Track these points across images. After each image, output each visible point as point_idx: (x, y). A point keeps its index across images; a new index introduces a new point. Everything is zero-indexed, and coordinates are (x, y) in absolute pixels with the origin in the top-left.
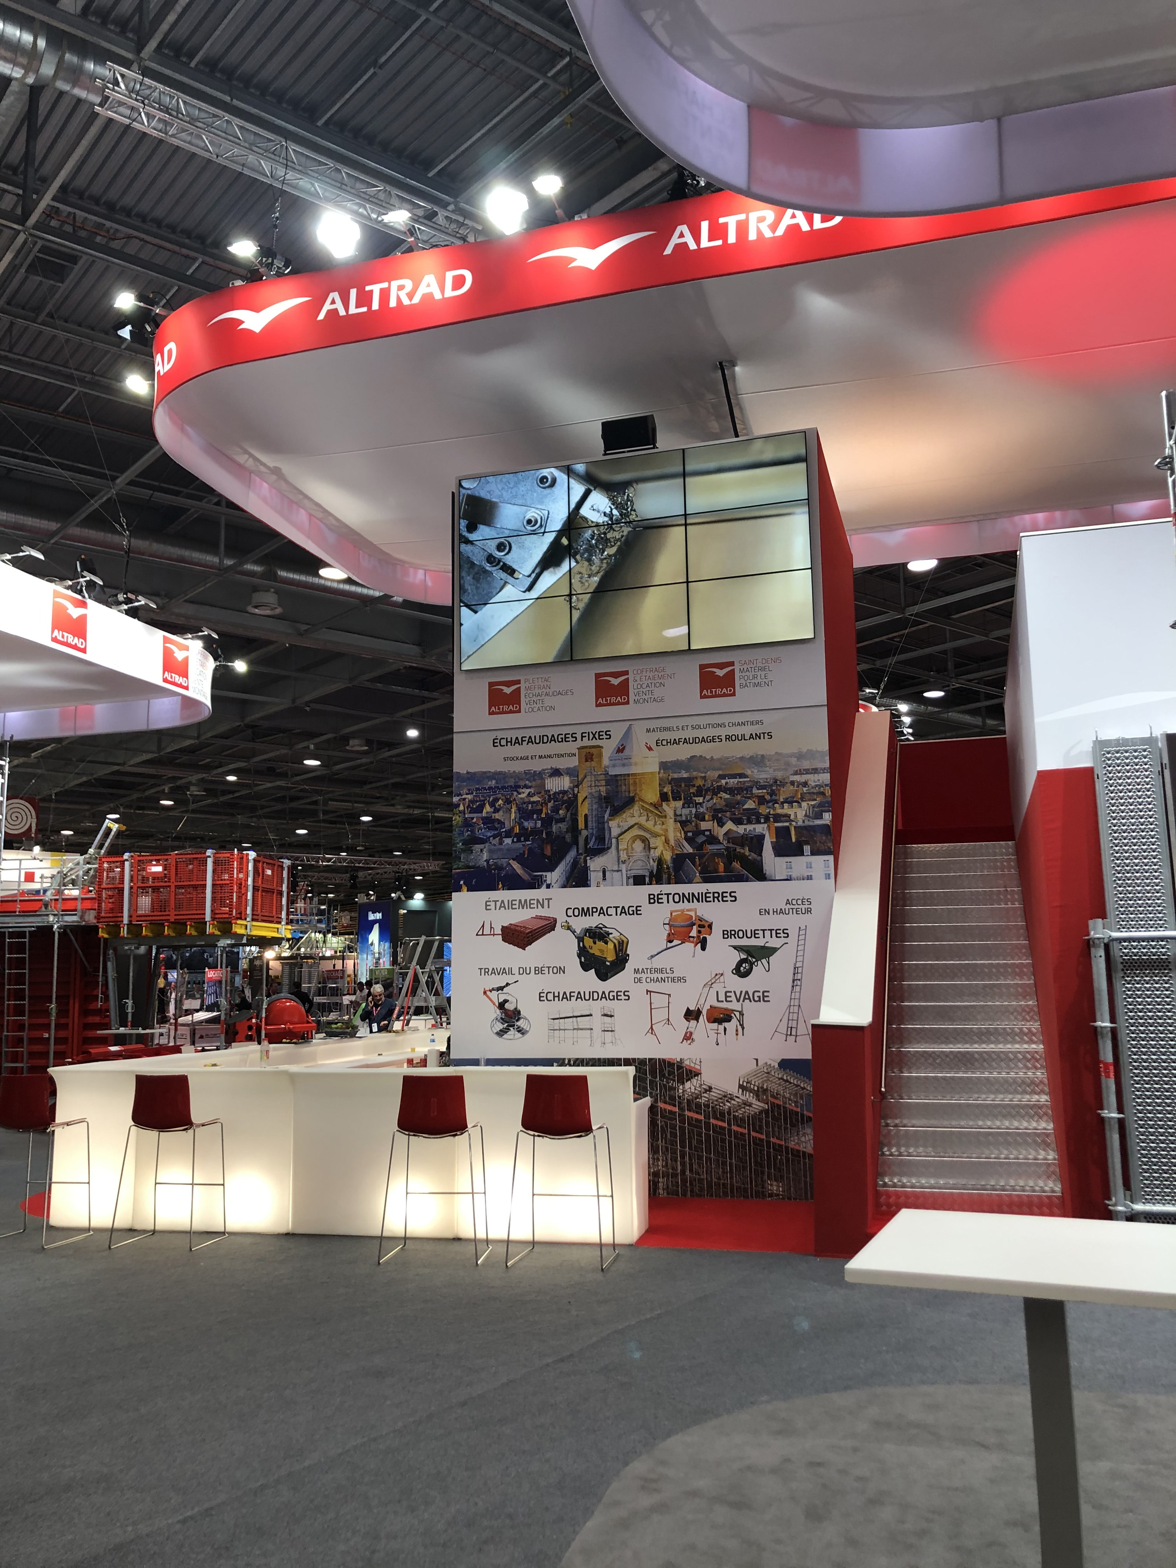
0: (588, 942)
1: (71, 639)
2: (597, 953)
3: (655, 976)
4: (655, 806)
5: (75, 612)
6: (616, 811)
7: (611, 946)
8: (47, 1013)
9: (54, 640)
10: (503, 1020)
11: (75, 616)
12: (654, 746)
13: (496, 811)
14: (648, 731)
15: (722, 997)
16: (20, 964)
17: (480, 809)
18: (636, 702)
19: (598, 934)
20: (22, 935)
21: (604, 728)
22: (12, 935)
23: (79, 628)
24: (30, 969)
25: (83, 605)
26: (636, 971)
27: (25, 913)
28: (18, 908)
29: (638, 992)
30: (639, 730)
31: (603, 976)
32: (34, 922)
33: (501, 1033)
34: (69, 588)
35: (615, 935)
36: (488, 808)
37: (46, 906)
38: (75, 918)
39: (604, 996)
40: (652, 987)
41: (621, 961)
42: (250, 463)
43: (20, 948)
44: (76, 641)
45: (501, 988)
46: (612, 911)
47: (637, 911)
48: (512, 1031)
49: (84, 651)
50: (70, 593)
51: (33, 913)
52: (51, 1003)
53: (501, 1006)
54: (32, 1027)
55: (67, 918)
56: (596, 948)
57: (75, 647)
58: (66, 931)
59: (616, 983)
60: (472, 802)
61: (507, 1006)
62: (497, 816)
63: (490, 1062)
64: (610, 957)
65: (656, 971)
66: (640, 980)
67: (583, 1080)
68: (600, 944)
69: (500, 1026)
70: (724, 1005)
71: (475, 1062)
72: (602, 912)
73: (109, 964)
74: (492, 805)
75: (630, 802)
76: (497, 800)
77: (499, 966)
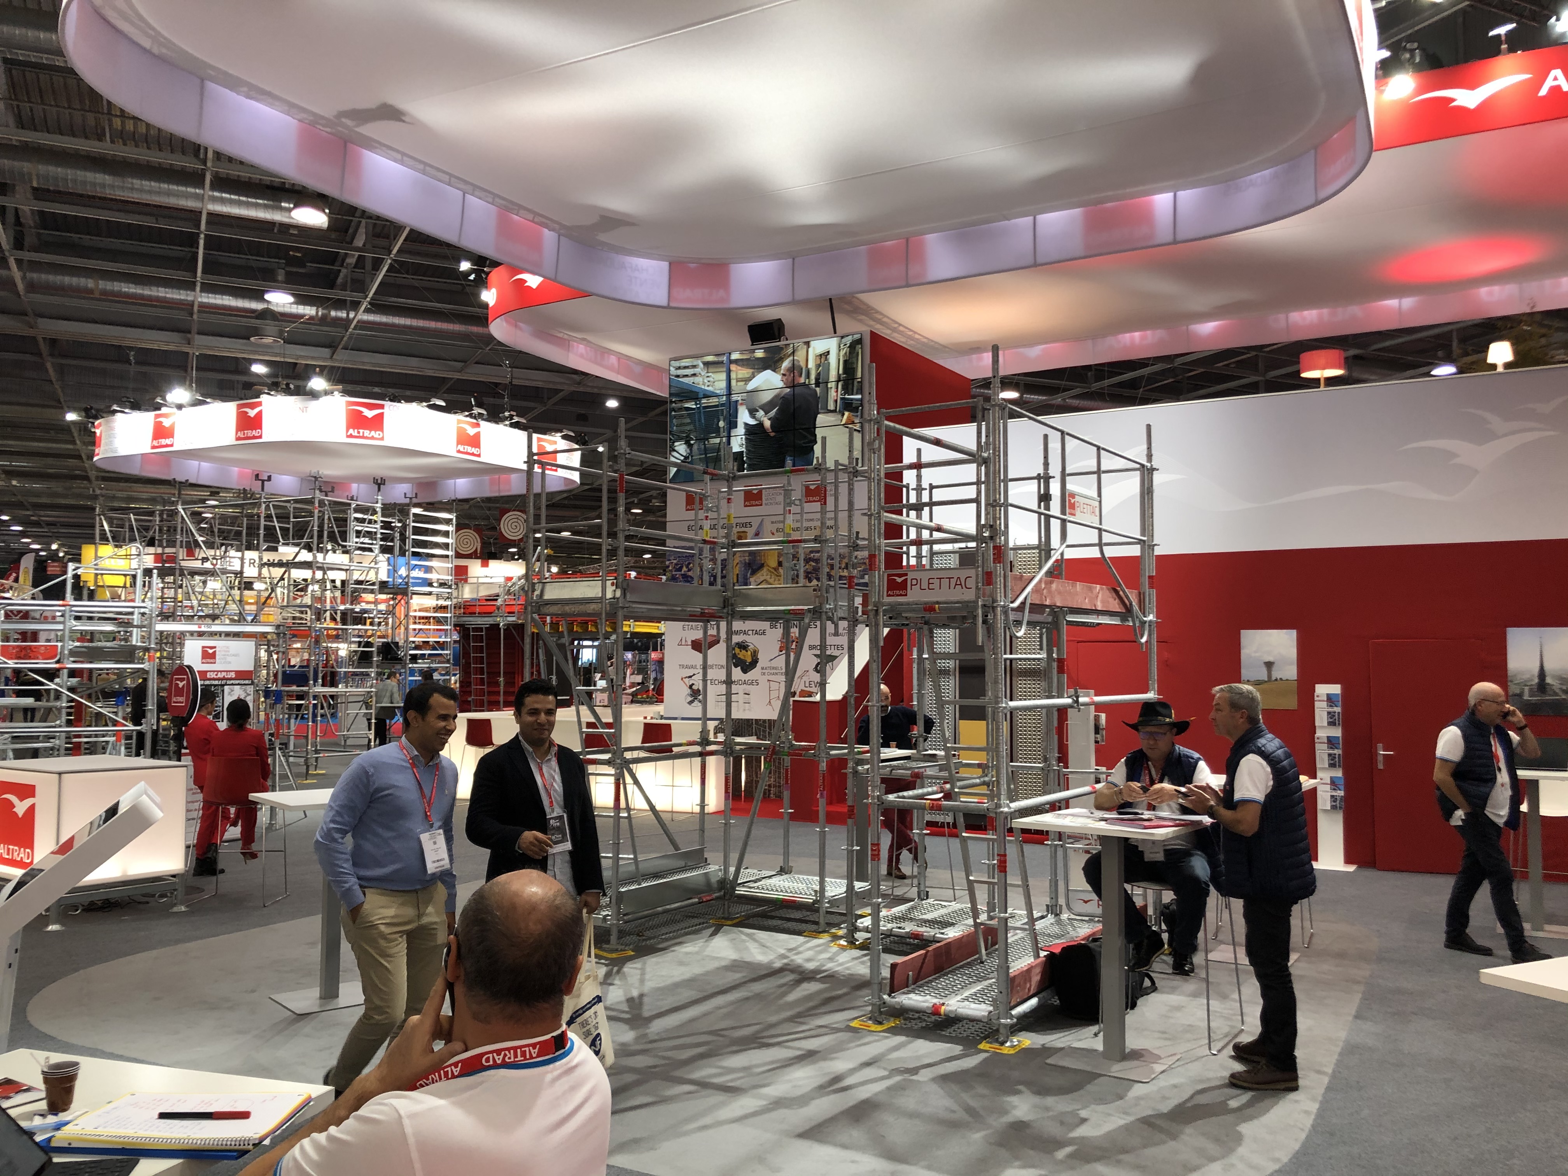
0: (737, 650)
1: (469, 449)
2: (742, 657)
3: (773, 671)
4: (775, 569)
5: (472, 431)
6: (754, 572)
7: (749, 653)
8: (497, 684)
9: (459, 451)
10: (691, 695)
11: (472, 434)
12: (775, 532)
13: (689, 570)
14: (772, 523)
15: (807, 685)
16: (480, 649)
17: (680, 569)
18: (766, 504)
19: (743, 646)
20: (481, 630)
21: (748, 520)
22: (475, 630)
23: (475, 441)
24: (487, 654)
25: (478, 425)
26: (762, 668)
27: (483, 614)
28: (478, 610)
29: (763, 680)
30: (768, 524)
31: (745, 671)
32: (489, 621)
33: (691, 703)
34: (467, 416)
35: (751, 647)
36: (685, 569)
37: (498, 609)
38: (514, 619)
39: (745, 683)
40: (771, 678)
41: (754, 663)
42: (566, 337)
43: (479, 639)
44: (474, 450)
45: (690, 677)
46: (750, 632)
47: (764, 633)
48: (696, 702)
49: (479, 456)
50: (468, 419)
51: (488, 614)
52: (500, 676)
53: (691, 687)
54: (489, 693)
55: (510, 619)
56: (742, 654)
57: (473, 454)
58: (509, 627)
59: (753, 674)
60: (676, 564)
61: (694, 687)
62: (690, 573)
63: (683, 719)
64: (749, 660)
65: (774, 668)
66: (764, 674)
67: (669, 725)
68: (744, 652)
69: (690, 699)
70: (808, 689)
71: (675, 719)
72: (745, 633)
73: (540, 651)
74: (687, 567)
75: (762, 566)
76: (689, 564)
77: (689, 664)
